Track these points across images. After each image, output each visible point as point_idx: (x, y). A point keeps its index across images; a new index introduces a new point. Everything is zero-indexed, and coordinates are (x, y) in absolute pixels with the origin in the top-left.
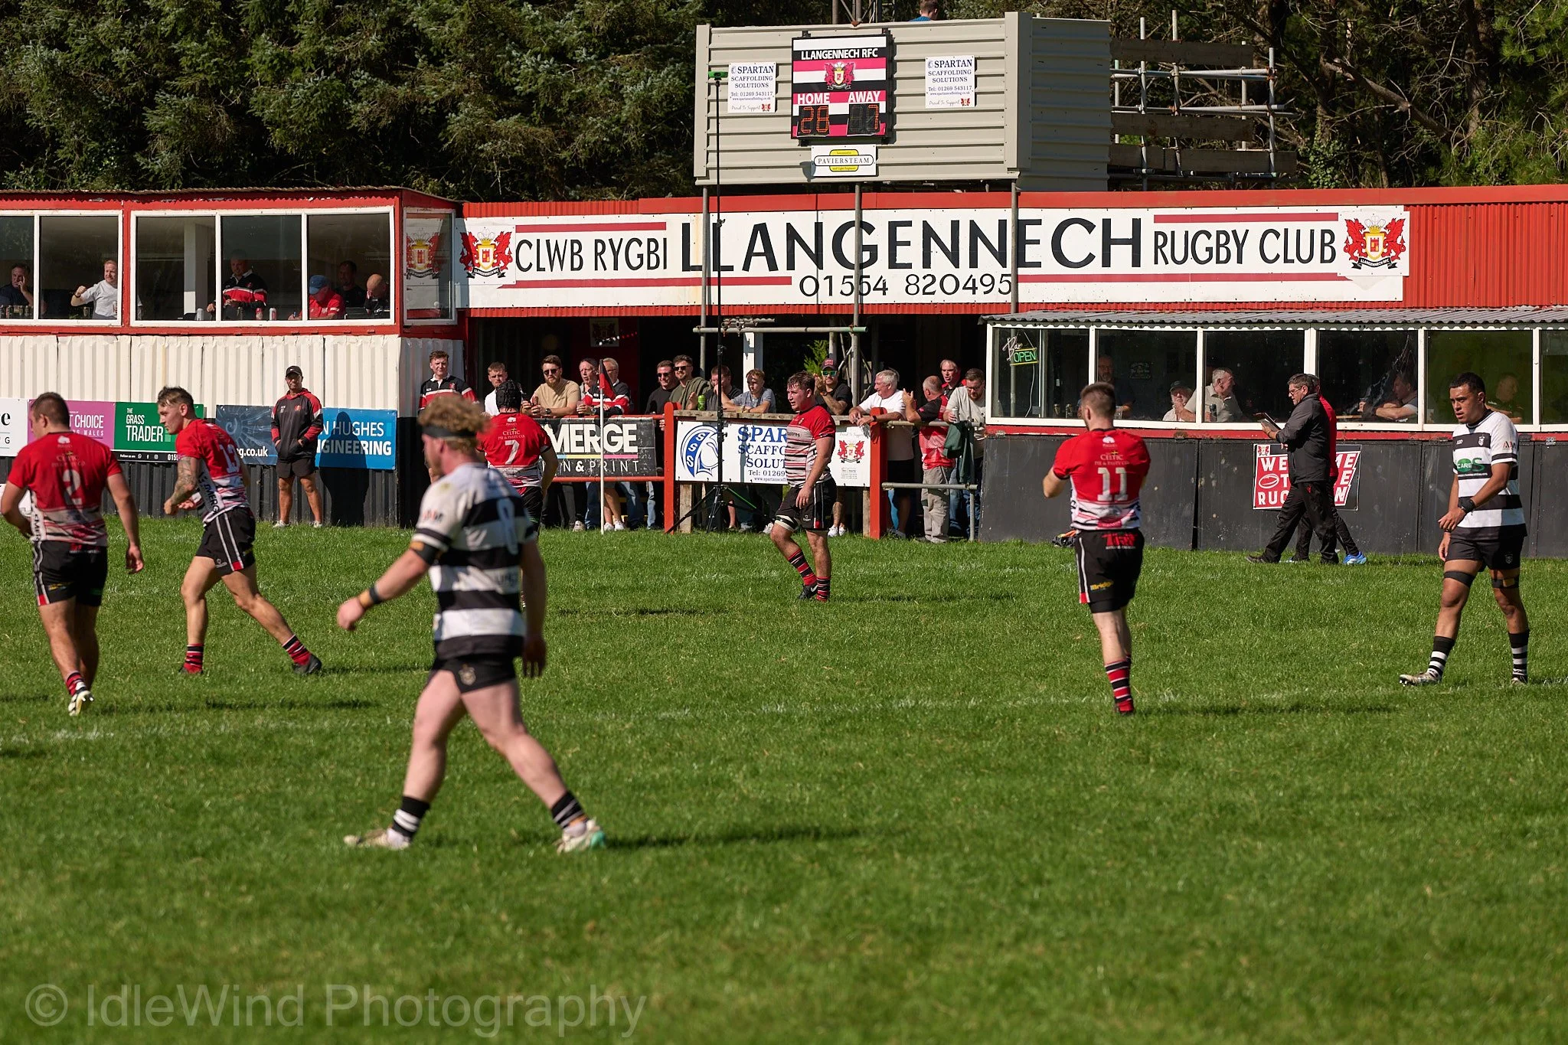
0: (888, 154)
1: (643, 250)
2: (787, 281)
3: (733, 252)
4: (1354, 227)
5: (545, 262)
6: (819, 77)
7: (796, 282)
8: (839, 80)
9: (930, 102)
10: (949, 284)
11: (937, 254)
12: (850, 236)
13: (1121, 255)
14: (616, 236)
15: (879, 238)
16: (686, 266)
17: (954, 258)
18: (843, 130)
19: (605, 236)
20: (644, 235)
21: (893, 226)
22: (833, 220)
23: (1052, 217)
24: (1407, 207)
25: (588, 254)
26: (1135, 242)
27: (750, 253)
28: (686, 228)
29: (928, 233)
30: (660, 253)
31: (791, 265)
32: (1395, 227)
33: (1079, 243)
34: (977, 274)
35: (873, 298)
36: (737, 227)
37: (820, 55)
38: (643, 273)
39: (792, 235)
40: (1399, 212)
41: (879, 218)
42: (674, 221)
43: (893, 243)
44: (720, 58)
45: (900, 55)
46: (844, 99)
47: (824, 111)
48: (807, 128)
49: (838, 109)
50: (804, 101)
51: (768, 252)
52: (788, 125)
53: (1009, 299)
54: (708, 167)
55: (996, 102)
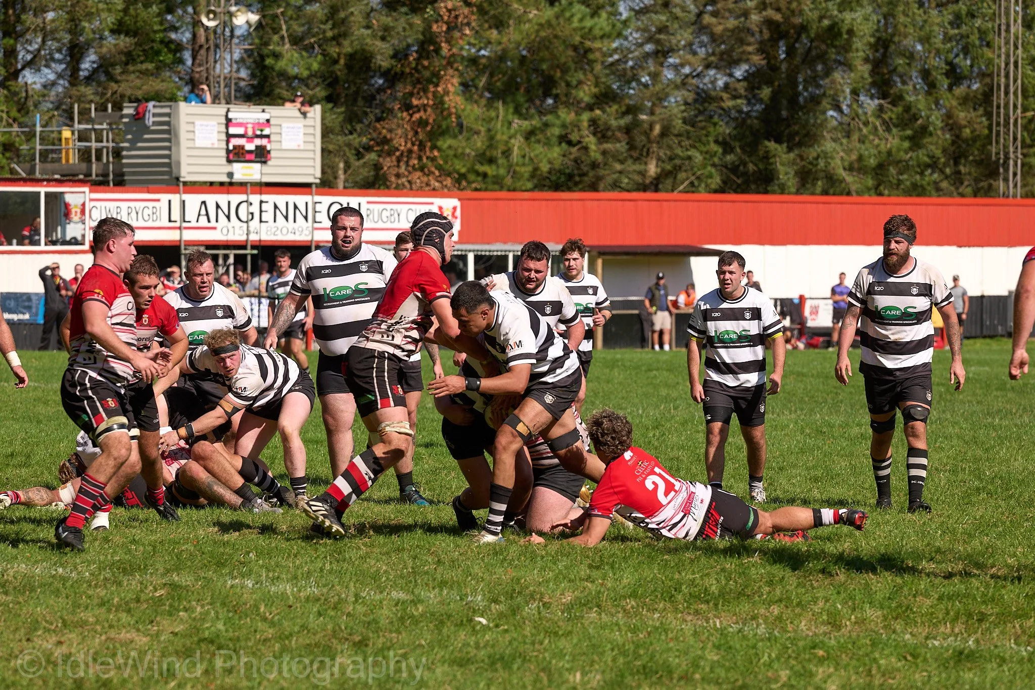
0: (266, 169)
1: (150, 212)
2: (215, 228)
3: (191, 215)
4: (440, 208)
6: (240, 131)
7: (219, 230)
8: (250, 133)
9: (286, 145)
10: (284, 231)
11: (279, 217)
12: (244, 205)
14: (138, 204)
15: (255, 209)
16: (170, 221)
17: (286, 218)
18: (252, 157)
19: (132, 204)
20: (151, 204)
21: (261, 202)
22: (235, 199)
23: (326, 200)
24: (459, 200)
25: (124, 213)
27: (199, 215)
28: (170, 201)
29: (276, 207)
30: (158, 213)
31: (217, 221)
32: (455, 208)
34: (296, 225)
35: (253, 237)
36: (193, 201)
37: (241, 121)
38: (150, 224)
39: (218, 206)
40: (455, 202)
41: (255, 199)
42: (165, 197)
43: (261, 211)
44: (190, 119)
45: (272, 122)
46: (252, 142)
47: (243, 147)
48: (236, 155)
49: (250, 147)
50: (234, 142)
51: (207, 215)
52: (223, 153)
53: (309, 238)
54: (187, 173)
55: (311, 147)
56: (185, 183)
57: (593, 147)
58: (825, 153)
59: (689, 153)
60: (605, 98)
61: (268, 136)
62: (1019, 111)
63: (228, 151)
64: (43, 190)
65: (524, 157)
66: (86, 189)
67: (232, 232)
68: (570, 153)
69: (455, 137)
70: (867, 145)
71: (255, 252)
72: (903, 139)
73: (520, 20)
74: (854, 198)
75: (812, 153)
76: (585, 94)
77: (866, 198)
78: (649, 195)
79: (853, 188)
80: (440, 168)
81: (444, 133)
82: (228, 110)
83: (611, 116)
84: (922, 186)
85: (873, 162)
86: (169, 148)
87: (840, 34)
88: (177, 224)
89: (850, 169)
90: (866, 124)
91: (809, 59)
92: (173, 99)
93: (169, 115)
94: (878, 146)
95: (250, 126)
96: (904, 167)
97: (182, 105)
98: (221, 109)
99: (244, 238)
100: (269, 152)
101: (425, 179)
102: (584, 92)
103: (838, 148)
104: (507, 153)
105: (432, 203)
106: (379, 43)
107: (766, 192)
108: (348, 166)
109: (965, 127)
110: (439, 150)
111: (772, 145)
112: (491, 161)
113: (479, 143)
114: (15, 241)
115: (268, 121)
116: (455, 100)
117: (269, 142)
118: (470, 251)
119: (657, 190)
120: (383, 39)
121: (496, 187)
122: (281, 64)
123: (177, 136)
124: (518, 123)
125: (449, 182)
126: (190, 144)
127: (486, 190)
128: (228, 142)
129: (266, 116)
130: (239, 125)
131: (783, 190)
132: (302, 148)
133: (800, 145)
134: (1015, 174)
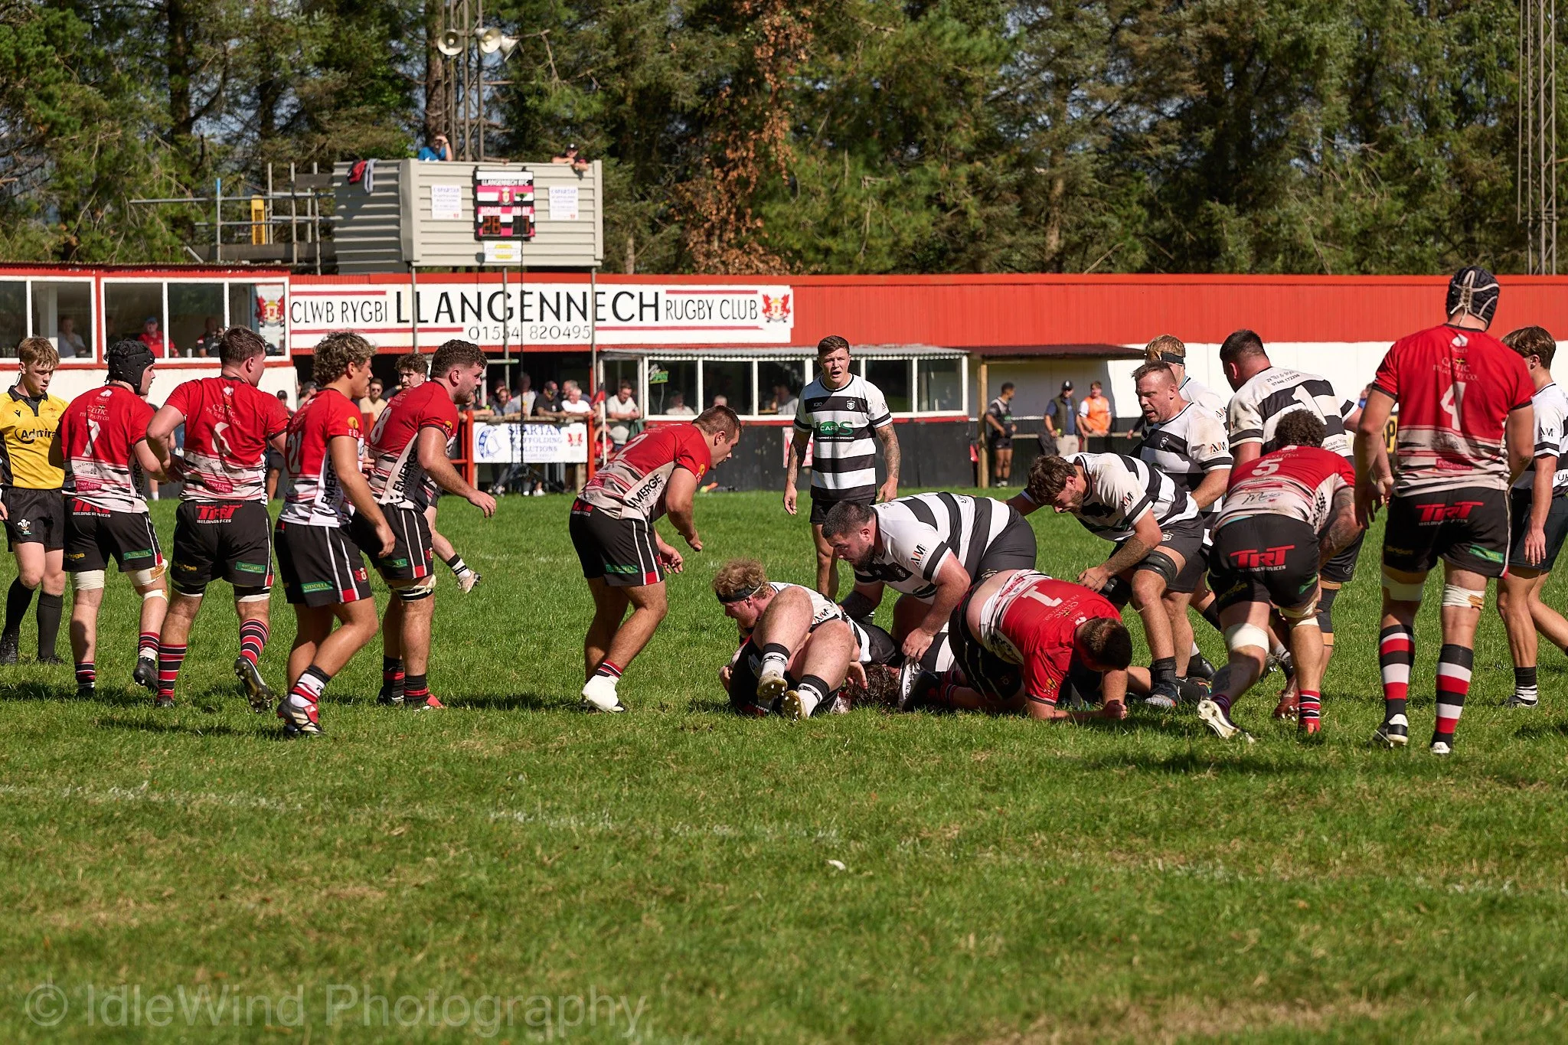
0: (528, 248)
1: (372, 309)
2: (460, 330)
3: (428, 311)
4: (766, 299)
5: (310, 317)
6: (493, 197)
7: (466, 331)
8: (506, 200)
9: (555, 215)
10: (555, 332)
11: (548, 313)
12: (499, 298)
13: (649, 313)
14: (355, 299)
15: (514, 303)
16: (399, 321)
17: (557, 314)
18: (510, 232)
19: (348, 299)
20: (372, 299)
21: (523, 293)
22: (487, 289)
23: (612, 289)
24: (792, 287)
25: (337, 311)
26: (656, 306)
27: (439, 312)
28: (399, 294)
29: (543, 299)
30: (383, 310)
31: (463, 320)
32: (786, 299)
33: (627, 306)
34: (570, 325)
35: (512, 341)
36: (431, 293)
37: (494, 183)
38: (372, 324)
39: (464, 300)
40: (787, 290)
41: (514, 289)
42: (391, 289)
43: (523, 306)
44: (425, 182)
45: (536, 184)
46: (509, 212)
47: (497, 219)
48: (487, 230)
49: (506, 218)
50: (485, 212)
51: (450, 311)
52: (471, 227)
53: (589, 342)
54: (422, 254)
55: (589, 217)
56: (418, 269)
57: (973, 212)
58: (1289, 216)
59: (1104, 219)
60: (988, 145)
61: (530, 204)
62: (1553, 156)
63: (476, 224)
64: (226, 281)
65: (880, 225)
66: (286, 279)
67: (485, 334)
68: (942, 221)
69: (786, 200)
70: (1347, 205)
71: (516, 361)
72: (1396, 196)
73: (870, 41)
74: (1329, 278)
75: (1271, 217)
76: (962, 139)
77: (1345, 278)
78: (1049, 277)
79: (1328, 264)
80: (764, 243)
81: (770, 196)
82: (476, 169)
83: (997, 170)
84: (1421, 260)
85: (1353, 228)
86: (397, 222)
87: (1307, 53)
88: (410, 325)
89: (1323, 237)
90: (1345, 176)
91: (1265, 90)
92: (402, 155)
93: (395, 177)
94: (1361, 205)
95: (506, 190)
96: (1397, 234)
97: (414, 162)
98: (467, 168)
99: (500, 342)
100: (532, 225)
101: (746, 259)
102: (961, 136)
103: (1306, 209)
104: (857, 222)
105: (755, 292)
106: (679, 74)
107: (1210, 270)
108: (639, 243)
109: (1481, 178)
110: (765, 218)
111: (1216, 206)
112: (835, 232)
113: (820, 207)
114: (190, 351)
115: (530, 182)
116: (785, 151)
117: (533, 211)
118: (807, 356)
119: (1060, 270)
120: (685, 68)
121: (844, 268)
122: (547, 105)
123: (407, 205)
124: (869, 181)
125: (776, 262)
126: (425, 216)
127: (829, 272)
128: (476, 213)
129: (528, 176)
130: (492, 189)
131: (1232, 266)
132: (576, 219)
133: (1254, 205)
134: (1549, 242)
